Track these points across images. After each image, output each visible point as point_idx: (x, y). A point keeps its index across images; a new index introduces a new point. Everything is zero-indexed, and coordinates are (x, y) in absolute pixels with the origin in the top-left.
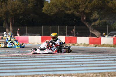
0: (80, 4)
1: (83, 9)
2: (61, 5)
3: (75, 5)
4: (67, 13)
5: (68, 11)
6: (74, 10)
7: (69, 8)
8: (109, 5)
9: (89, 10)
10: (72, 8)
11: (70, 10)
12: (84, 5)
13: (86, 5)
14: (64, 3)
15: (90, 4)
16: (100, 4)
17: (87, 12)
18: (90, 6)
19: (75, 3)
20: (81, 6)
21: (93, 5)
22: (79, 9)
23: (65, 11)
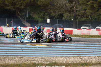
0: (16, 2)
1: (19, 6)
2: (2, 2)
3: (13, 2)
4: (6, 8)
5: (7, 7)
6: (11, 7)
7: (8, 5)
8: (38, 3)
9: (23, 7)
10: (10, 5)
11: (8, 6)
12: (19, 3)
13: (21, 2)
14: (4, 1)
15: (24, 2)
16: (32, 2)
17: (22, 8)
18: (24, 3)
19: (13, 1)
20: (17, 3)
21: (26, 3)
22: (16, 6)
23: (5, 7)
